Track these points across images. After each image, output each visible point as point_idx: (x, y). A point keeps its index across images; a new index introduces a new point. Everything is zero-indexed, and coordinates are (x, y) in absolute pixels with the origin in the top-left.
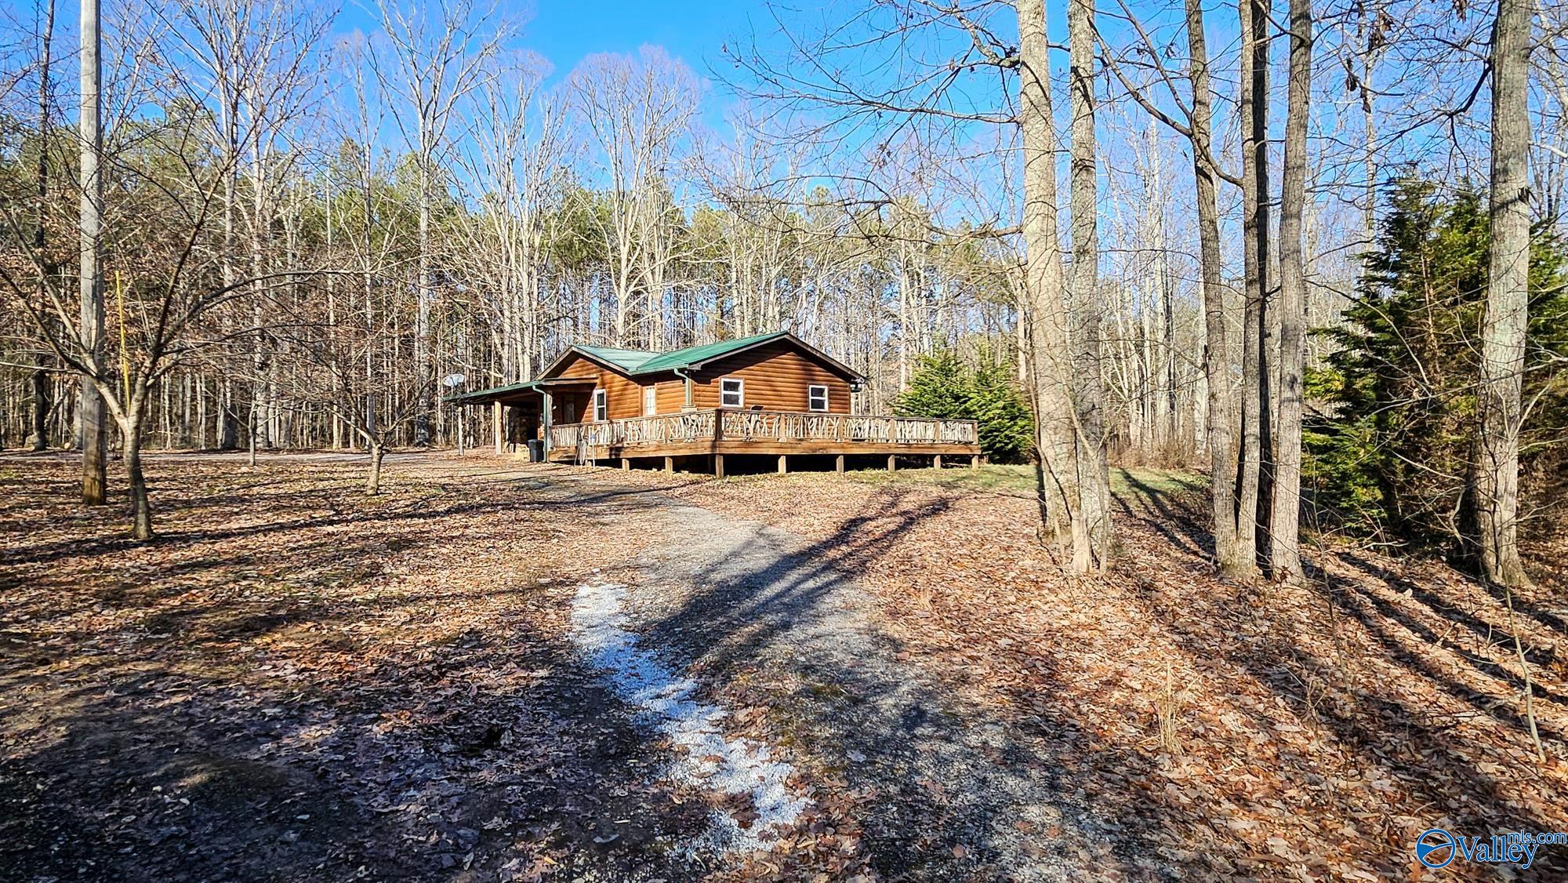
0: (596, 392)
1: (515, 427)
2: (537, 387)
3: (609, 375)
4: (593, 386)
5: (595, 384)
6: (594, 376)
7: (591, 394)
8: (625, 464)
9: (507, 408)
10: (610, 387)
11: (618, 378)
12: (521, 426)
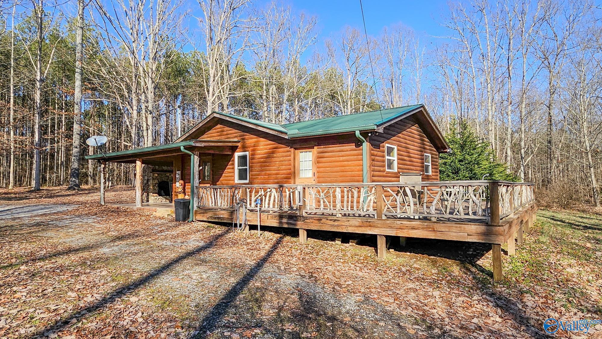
0: (237, 154)
1: (148, 180)
2: (186, 148)
3: (251, 140)
4: (234, 149)
5: (237, 147)
6: (236, 140)
7: (232, 155)
8: (303, 234)
9: (143, 165)
10: (253, 150)
11: (263, 142)
12: (153, 179)
